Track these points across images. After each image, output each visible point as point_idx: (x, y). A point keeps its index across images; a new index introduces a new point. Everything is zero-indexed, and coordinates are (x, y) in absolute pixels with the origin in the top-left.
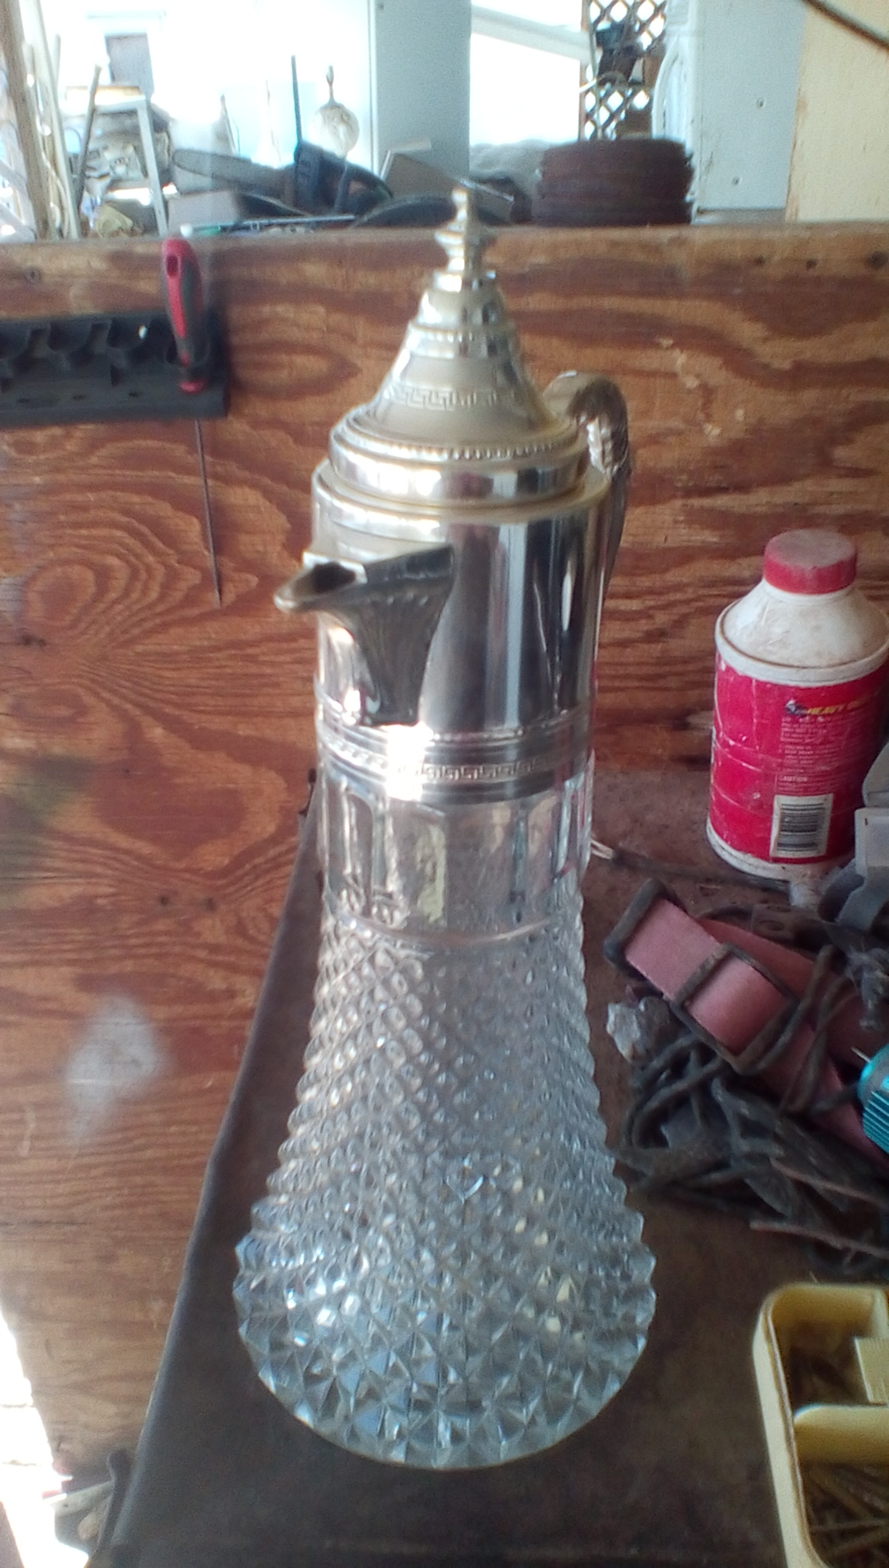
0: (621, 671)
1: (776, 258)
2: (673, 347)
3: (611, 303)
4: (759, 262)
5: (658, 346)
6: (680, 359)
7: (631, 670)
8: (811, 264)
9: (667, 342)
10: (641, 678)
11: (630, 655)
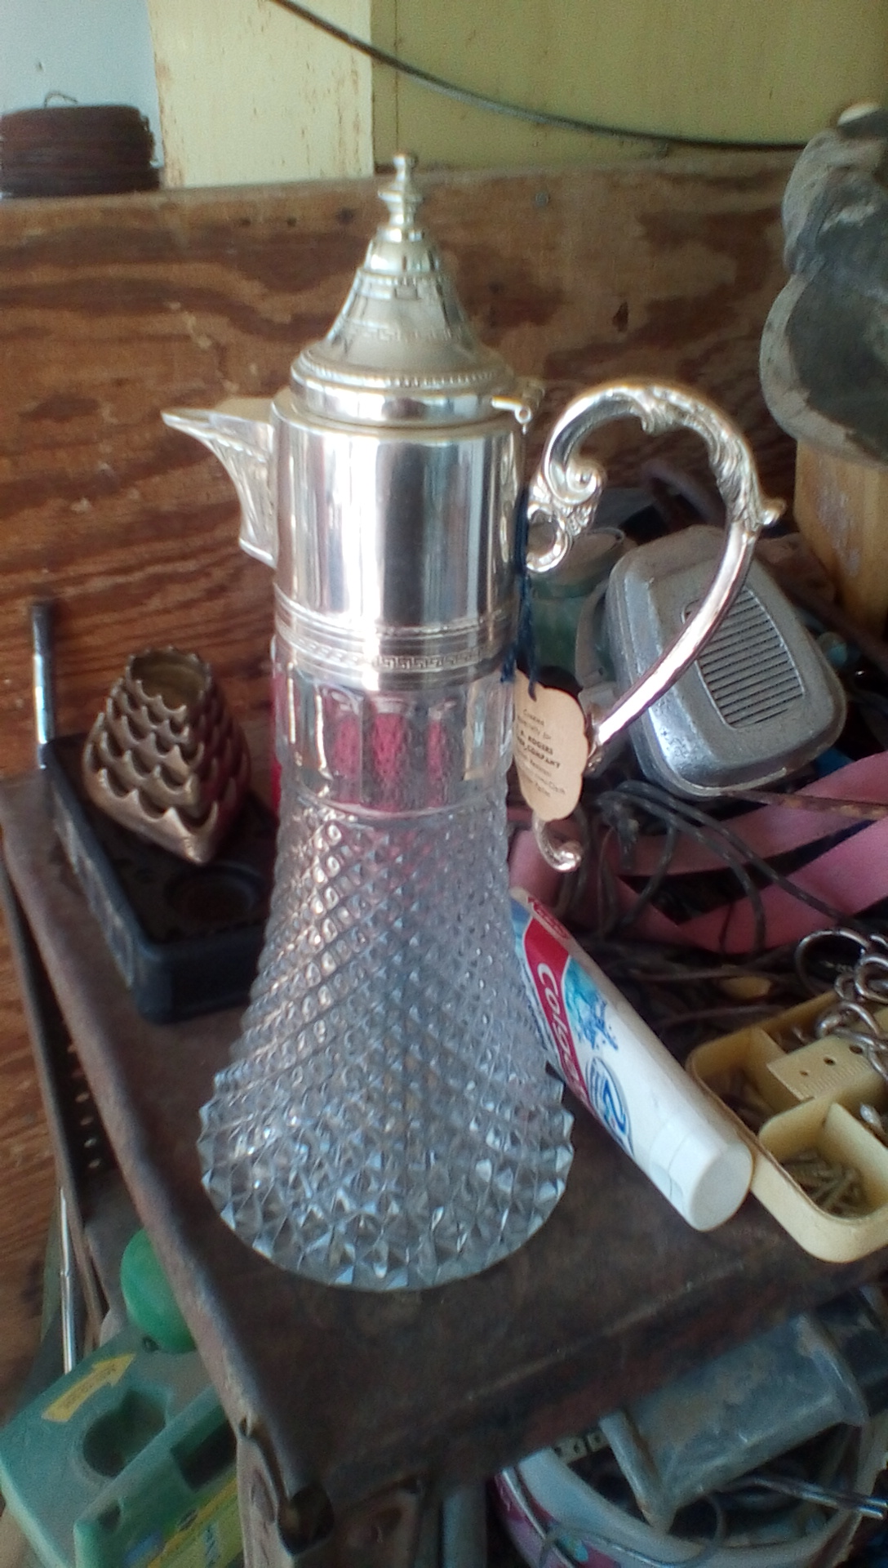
0: (190, 632)
1: (261, 219)
2: (182, 310)
3: (113, 271)
4: (246, 223)
5: (167, 310)
6: (190, 321)
7: (201, 629)
8: (291, 222)
9: (175, 306)
10: (208, 635)
11: (196, 614)
